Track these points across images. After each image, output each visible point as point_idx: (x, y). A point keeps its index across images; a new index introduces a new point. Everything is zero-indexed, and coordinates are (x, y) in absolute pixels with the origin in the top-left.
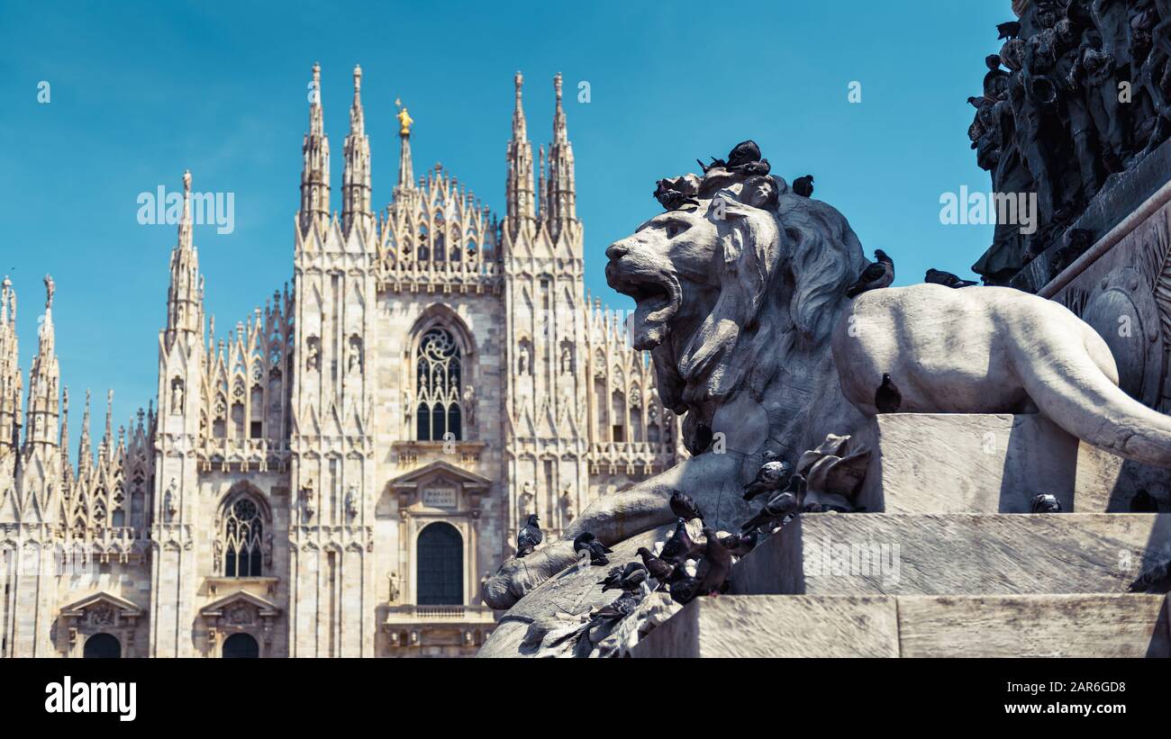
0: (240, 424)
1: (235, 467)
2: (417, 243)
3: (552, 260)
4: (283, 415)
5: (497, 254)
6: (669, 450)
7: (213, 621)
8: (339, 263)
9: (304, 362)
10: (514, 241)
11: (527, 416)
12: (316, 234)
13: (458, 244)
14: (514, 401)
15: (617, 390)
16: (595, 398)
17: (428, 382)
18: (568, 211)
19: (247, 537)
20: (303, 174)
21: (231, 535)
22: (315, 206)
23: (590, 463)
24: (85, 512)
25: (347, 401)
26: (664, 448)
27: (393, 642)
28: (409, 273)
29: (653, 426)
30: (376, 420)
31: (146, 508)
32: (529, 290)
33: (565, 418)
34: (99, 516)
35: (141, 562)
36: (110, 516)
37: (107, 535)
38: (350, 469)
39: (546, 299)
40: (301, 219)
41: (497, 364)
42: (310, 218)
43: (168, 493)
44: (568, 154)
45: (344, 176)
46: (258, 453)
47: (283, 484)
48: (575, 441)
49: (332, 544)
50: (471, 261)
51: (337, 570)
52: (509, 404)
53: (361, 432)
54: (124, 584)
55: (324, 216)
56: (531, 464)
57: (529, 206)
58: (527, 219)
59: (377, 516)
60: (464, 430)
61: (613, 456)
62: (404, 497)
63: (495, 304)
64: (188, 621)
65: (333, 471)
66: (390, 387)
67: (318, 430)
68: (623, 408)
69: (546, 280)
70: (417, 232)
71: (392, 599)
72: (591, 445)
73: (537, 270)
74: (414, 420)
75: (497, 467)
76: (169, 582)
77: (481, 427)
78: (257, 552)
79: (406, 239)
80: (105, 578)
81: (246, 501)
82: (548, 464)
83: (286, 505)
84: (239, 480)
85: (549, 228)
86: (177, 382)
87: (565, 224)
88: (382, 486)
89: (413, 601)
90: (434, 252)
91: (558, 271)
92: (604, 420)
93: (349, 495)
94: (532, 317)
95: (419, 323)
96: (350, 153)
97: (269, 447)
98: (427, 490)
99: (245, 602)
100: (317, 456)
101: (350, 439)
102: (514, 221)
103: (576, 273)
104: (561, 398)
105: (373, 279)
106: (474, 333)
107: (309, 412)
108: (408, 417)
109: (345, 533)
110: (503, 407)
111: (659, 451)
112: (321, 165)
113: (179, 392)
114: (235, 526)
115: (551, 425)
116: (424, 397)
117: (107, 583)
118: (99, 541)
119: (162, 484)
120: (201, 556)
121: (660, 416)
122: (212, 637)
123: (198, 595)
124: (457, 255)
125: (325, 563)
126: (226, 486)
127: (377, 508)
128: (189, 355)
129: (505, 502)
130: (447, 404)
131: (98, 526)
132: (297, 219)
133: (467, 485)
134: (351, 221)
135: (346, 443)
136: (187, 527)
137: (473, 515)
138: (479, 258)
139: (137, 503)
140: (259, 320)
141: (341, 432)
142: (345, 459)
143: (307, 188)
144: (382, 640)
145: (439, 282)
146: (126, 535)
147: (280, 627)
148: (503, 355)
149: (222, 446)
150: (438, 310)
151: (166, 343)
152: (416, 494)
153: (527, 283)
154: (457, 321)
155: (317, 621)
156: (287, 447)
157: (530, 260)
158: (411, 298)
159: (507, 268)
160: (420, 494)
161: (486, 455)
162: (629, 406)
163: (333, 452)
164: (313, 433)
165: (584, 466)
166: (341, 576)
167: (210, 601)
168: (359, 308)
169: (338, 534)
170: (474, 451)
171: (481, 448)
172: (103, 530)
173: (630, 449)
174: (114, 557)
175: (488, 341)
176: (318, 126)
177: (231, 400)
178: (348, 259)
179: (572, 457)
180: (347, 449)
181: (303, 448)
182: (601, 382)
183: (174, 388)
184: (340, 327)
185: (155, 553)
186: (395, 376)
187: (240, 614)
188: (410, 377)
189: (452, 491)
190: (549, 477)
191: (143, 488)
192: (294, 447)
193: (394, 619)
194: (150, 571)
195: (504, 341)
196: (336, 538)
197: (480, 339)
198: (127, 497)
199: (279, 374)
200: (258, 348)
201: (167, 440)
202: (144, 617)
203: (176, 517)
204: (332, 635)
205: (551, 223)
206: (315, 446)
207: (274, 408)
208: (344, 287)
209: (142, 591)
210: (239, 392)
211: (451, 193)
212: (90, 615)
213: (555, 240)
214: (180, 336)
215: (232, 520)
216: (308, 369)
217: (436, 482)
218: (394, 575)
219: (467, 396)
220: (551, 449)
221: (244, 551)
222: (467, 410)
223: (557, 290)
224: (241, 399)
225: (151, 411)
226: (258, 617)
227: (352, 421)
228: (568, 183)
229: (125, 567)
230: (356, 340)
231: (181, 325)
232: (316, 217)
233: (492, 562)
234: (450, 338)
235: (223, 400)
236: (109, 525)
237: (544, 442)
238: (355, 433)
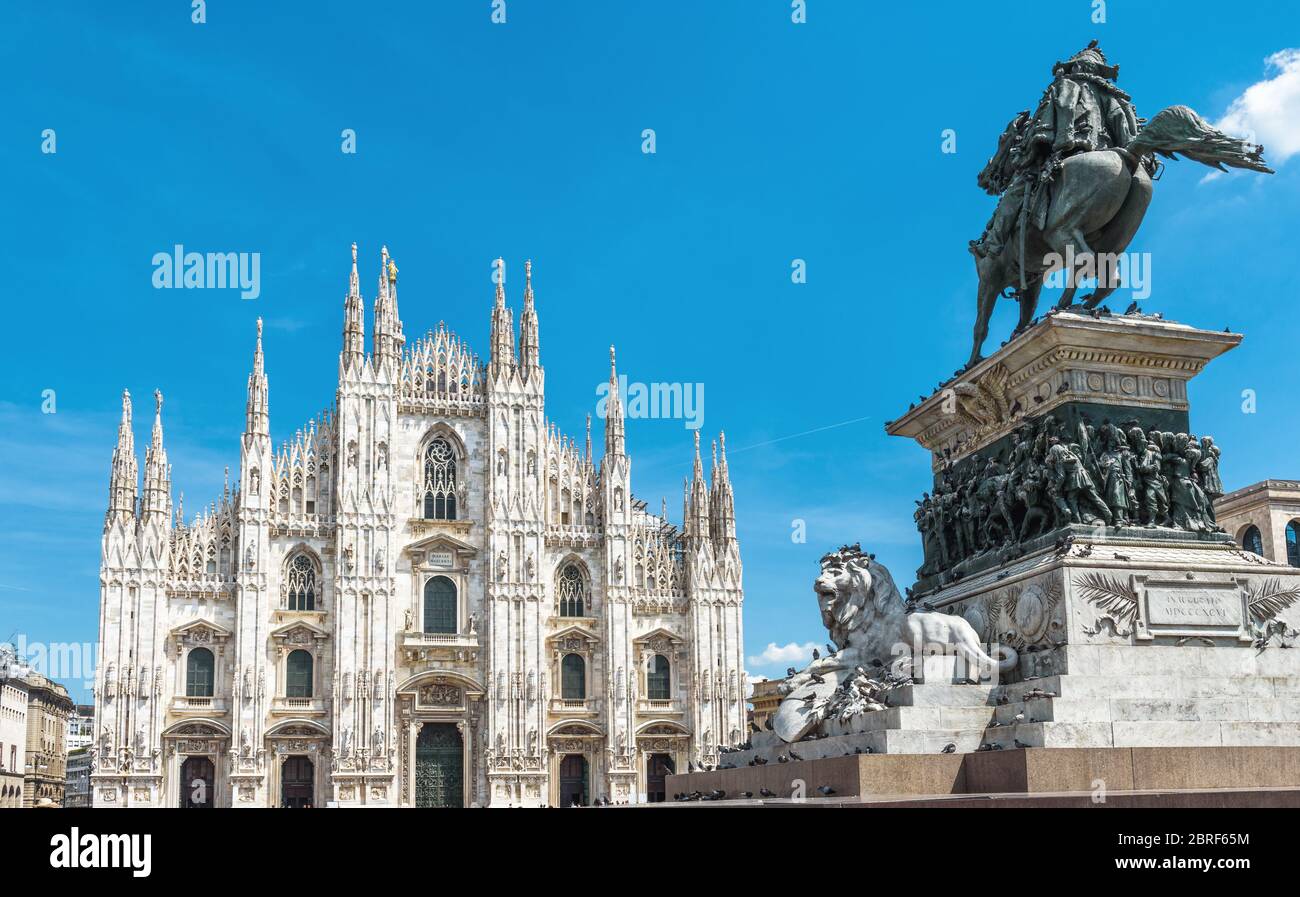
0: (299, 502)
1: (296, 533)
2: (426, 378)
3: (522, 395)
4: (330, 498)
5: (483, 389)
6: (600, 531)
7: (281, 640)
8: (371, 391)
9: (346, 460)
10: (496, 381)
11: (503, 504)
12: (355, 370)
13: (455, 380)
14: (494, 493)
15: (565, 488)
16: (550, 492)
17: (432, 478)
18: (534, 360)
19: (304, 582)
20: (345, 324)
21: (293, 581)
22: (354, 348)
23: (546, 538)
24: (187, 561)
25: (377, 489)
26: (597, 529)
27: (408, 658)
28: (421, 400)
29: (589, 513)
30: (397, 503)
31: (232, 560)
32: (505, 415)
33: (529, 507)
34: (197, 565)
35: (230, 597)
36: (205, 565)
37: (204, 578)
38: (379, 537)
39: (518, 422)
40: (344, 358)
41: (482, 467)
42: (350, 356)
43: (249, 550)
44: (534, 319)
45: (374, 327)
46: (313, 524)
47: (330, 546)
48: (536, 522)
49: (366, 589)
50: (465, 392)
51: (370, 607)
52: (491, 495)
53: (387, 512)
54: (216, 613)
55: (361, 356)
56: (505, 538)
57: (506, 356)
58: (505, 365)
59: (397, 571)
60: (458, 512)
61: (562, 534)
62: (415, 558)
63: (481, 424)
64: (262, 641)
65: (367, 538)
66: (407, 480)
67: (356, 509)
68: (569, 500)
69: (518, 409)
70: (426, 369)
71: (407, 629)
72: (547, 525)
73: (512, 402)
74: (423, 503)
75: (481, 539)
76: (249, 613)
77: (470, 511)
78: (311, 595)
79: (419, 375)
80: (202, 609)
81: (303, 557)
82: (517, 538)
83: (332, 560)
84: (298, 543)
85: (521, 372)
86: (255, 471)
87: (532, 369)
88: (400, 549)
89: (422, 630)
90: (438, 386)
91: (527, 403)
92: (556, 508)
93: (378, 556)
94: (508, 435)
95: (427, 435)
96: (381, 311)
97: (320, 520)
98: (432, 554)
99: (303, 628)
100: (356, 528)
101: (379, 516)
102: (495, 366)
103: (539, 405)
104: (527, 493)
105: (395, 403)
106: (467, 444)
107: (350, 496)
108: (419, 502)
109: (375, 582)
110: (486, 496)
111: (594, 532)
112: (358, 318)
113: (256, 479)
114: (295, 575)
115: (520, 512)
116: (429, 488)
117: (204, 612)
118: (198, 583)
119: (245, 542)
120: (271, 595)
121: (594, 507)
122: (280, 652)
123: (270, 622)
124: (454, 388)
125: (360, 601)
126: (289, 546)
127: (396, 565)
128: (263, 453)
129: (487, 563)
130: (446, 494)
131: (197, 572)
132: (341, 357)
133: (460, 551)
134: (380, 362)
135: (376, 519)
136: (263, 575)
137: (464, 571)
138: (470, 390)
139: (225, 556)
140: (312, 429)
141: (372, 511)
142: (375, 531)
143: (347, 335)
144: (400, 657)
145: (442, 407)
146: (217, 578)
147: (329, 646)
148: (486, 461)
149: (286, 518)
150: (441, 426)
151: (246, 443)
152: (424, 556)
153: (505, 411)
154: (454, 435)
155: (355, 642)
156: (334, 521)
157: (507, 394)
158: (421, 417)
159: (491, 399)
160: (427, 557)
161: (473, 530)
162: (573, 499)
163: (367, 525)
164: (353, 511)
165: (542, 540)
166: (372, 611)
167: (279, 627)
168: (386, 423)
169: (370, 582)
170: (466, 527)
171: (470, 525)
172: (200, 575)
173: (573, 530)
174: (210, 594)
175: (476, 450)
176: (355, 289)
177: (292, 485)
178: (377, 387)
179: (534, 534)
180: (377, 523)
181: (346, 522)
182: (554, 481)
183: (252, 476)
184: (372, 437)
185: (240, 593)
186: (411, 473)
187: (300, 636)
188: (420, 473)
189: (450, 554)
190: (518, 547)
191: (229, 545)
192: (339, 521)
193: (408, 642)
194: (235, 605)
195: (488, 450)
196: (368, 585)
197: (470, 448)
198: (217, 552)
199: (327, 468)
200: (311, 450)
201: (248, 512)
202: (231, 637)
203: (255, 567)
204: (366, 652)
205: (521, 367)
206: (354, 520)
207: (324, 492)
208: (375, 408)
209: (230, 619)
210: (298, 480)
211: (450, 343)
212: (192, 635)
213: (525, 381)
214: (257, 438)
215: (293, 570)
216: (349, 466)
217: (438, 548)
218: (408, 612)
219: (461, 488)
220: (520, 527)
221: (302, 592)
222: (460, 498)
223: (525, 416)
224: (300, 484)
225: (234, 491)
226: (313, 638)
227: (380, 503)
228: (534, 340)
229: (217, 601)
230: (384, 446)
231: (257, 430)
232: (355, 356)
233: (477, 604)
234: (449, 446)
235: (286, 485)
236: (205, 572)
237: (515, 523)
238: (382, 512)
